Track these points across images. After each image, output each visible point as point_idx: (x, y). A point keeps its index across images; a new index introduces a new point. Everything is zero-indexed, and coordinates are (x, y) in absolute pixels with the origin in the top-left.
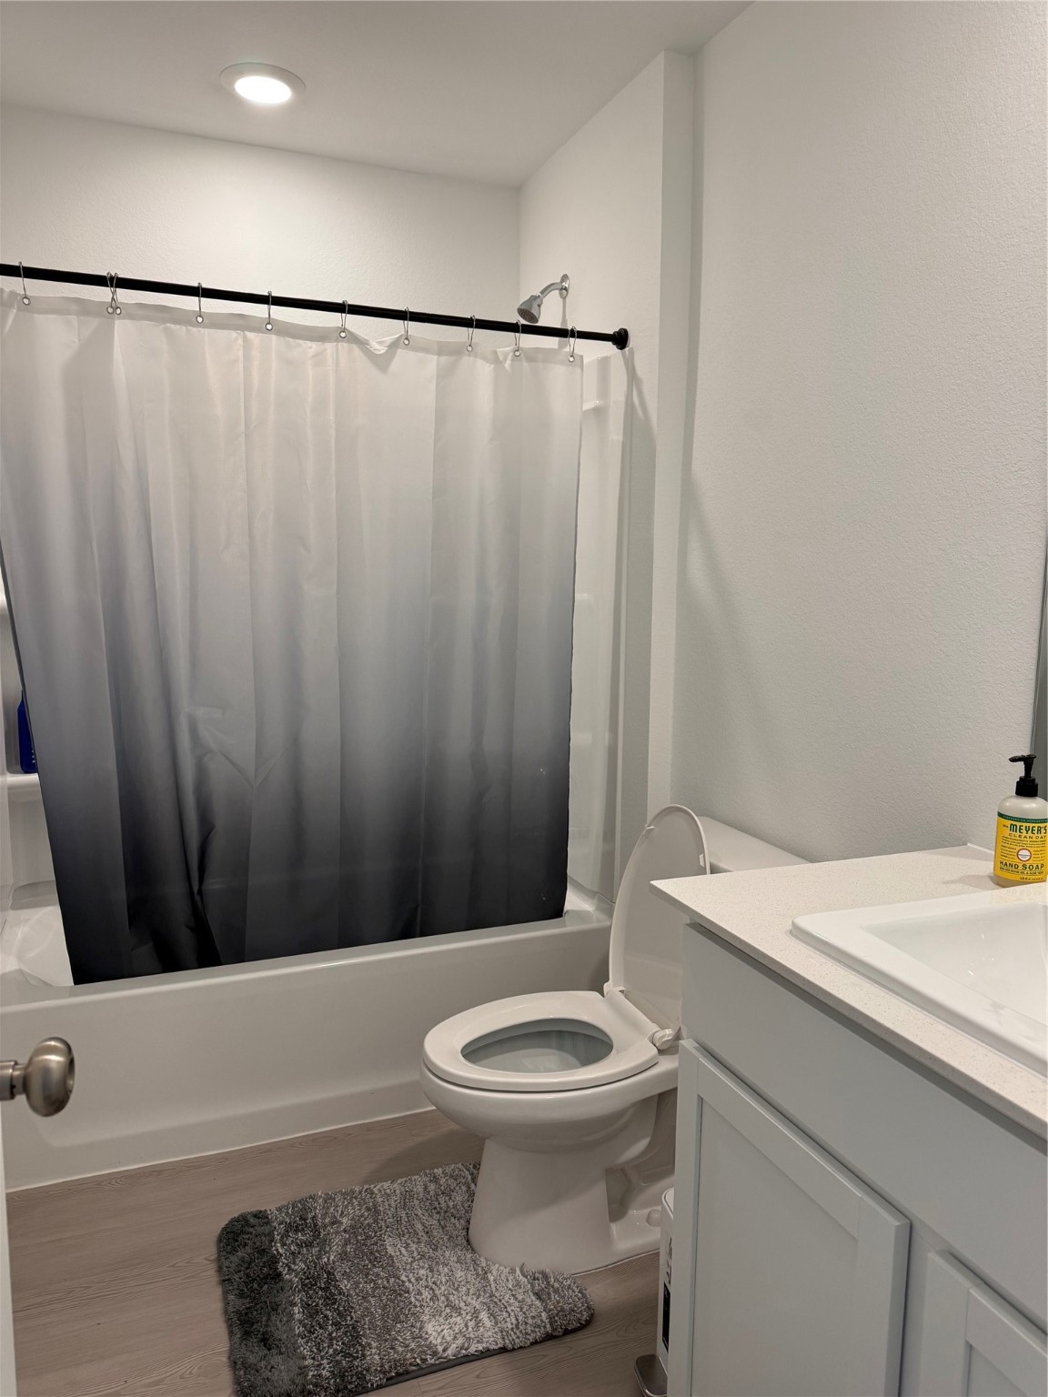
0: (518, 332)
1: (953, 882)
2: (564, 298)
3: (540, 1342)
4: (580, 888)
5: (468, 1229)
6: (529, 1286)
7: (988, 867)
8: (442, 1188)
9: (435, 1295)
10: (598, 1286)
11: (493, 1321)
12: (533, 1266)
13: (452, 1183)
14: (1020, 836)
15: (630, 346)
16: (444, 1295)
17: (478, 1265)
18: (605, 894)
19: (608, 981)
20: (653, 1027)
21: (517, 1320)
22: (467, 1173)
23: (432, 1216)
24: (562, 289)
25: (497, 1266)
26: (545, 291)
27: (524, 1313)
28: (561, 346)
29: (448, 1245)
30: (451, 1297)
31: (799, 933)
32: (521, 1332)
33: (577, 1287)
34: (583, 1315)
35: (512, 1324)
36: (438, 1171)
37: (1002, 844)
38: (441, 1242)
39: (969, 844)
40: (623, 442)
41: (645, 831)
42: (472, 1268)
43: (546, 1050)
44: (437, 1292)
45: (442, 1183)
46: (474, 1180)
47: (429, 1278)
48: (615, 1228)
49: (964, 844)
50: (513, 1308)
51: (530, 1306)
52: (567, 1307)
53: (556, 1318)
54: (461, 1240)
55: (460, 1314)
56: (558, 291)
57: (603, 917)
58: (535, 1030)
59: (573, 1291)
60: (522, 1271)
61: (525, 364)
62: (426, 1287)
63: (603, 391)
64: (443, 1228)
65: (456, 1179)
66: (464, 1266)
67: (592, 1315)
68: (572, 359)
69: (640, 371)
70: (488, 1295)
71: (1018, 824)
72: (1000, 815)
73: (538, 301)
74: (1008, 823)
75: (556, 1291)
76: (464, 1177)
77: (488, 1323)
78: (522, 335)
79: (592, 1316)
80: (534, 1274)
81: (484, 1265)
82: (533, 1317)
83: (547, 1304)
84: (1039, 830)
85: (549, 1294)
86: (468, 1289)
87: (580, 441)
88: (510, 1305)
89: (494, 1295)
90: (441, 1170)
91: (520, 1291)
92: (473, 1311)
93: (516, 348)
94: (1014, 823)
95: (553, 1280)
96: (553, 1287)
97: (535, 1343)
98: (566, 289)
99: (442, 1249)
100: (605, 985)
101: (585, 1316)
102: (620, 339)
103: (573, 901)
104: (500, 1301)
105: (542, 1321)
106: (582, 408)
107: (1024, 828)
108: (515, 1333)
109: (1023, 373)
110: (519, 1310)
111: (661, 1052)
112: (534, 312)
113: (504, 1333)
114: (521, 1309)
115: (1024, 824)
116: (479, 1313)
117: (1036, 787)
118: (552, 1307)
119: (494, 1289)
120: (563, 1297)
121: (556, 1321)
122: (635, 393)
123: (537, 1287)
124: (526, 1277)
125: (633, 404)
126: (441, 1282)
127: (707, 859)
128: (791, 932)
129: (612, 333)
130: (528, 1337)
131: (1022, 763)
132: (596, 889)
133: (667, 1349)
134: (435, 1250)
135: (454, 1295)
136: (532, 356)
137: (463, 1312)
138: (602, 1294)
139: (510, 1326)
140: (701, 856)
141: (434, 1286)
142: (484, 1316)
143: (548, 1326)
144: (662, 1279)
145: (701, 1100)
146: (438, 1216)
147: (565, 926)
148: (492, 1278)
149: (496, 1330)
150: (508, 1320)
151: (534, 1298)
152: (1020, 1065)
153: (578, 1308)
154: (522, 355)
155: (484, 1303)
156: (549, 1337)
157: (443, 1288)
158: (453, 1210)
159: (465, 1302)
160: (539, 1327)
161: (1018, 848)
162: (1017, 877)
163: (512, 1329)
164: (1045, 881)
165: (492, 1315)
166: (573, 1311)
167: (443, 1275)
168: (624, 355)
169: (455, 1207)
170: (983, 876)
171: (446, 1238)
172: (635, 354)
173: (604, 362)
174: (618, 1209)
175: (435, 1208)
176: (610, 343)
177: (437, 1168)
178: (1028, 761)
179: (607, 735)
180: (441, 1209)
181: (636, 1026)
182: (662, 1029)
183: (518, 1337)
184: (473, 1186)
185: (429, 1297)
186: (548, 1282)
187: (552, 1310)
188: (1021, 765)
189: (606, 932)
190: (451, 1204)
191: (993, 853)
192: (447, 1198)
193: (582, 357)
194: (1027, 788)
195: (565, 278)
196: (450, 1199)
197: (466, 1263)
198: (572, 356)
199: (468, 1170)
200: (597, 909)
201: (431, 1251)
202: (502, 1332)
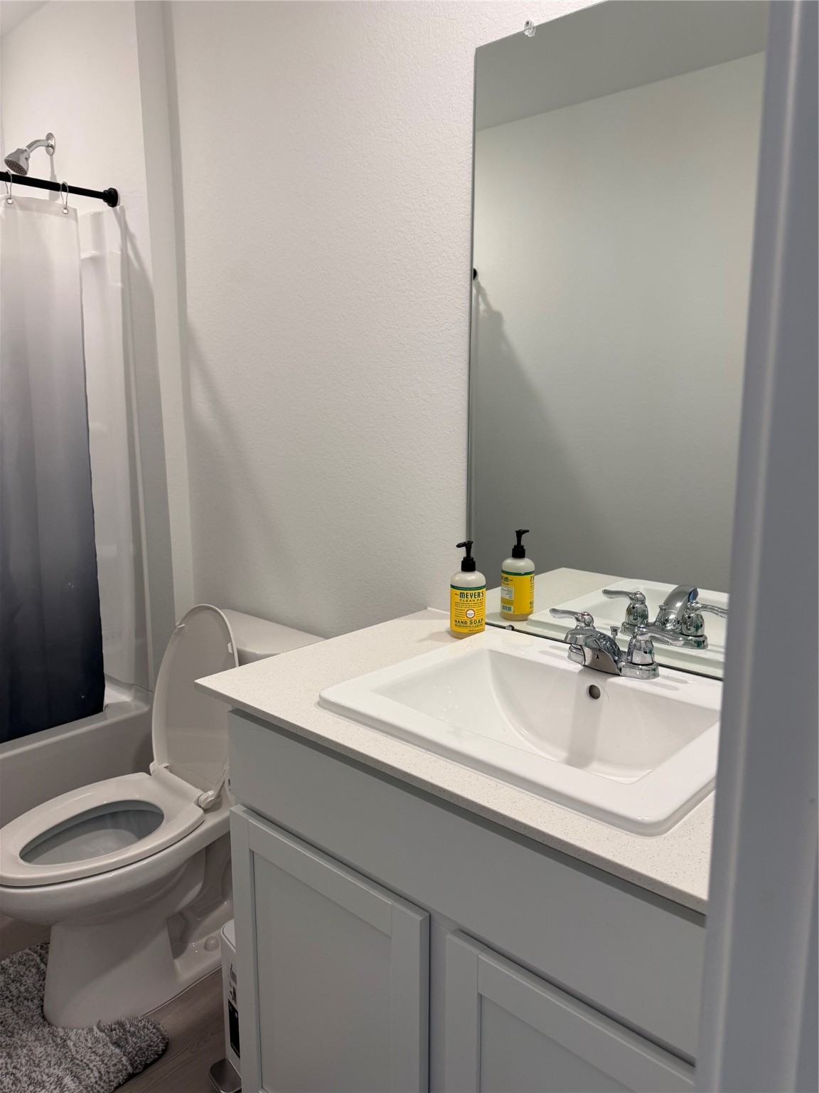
0: (10, 181)
1: (424, 640)
2: (51, 155)
3: (124, 1083)
4: (116, 682)
5: (42, 1006)
6: (108, 1038)
7: (446, 624)
8: (12, 976)
9: (17, 1079)
10: (169, 1016)
11: (77, 1082)
12: (108, 1020)
13: (22, 969)
14: (467, 601)
15: (121, 204)
16: (26, 1075)
17: (55, 1036)
18: (142, 685)
19: (152, 760)
20: (197, 792)
21: (100, 1072)
22: (35, 955)
23: (4, 1006)
24: (48, 146)
25: (75, 1031)
26: (32, 145)
27: (106, 1064)
28: (53, 199)
29: (24, 1027)
30: (33, 1075)
31: (325, 704)
32: (105, 1082)
33: (151, 1024)
34: (159, 1047)
35: (95, 1078)
36: (6, 962)
37: (454, 606)
38: (17, 1027)
39: (429, 608)
40: (123, 291)
41: (176, 630)
42: (51, 1041)
43: (102, 832)
44: (18, 1075)
45: (10, 972)
46: (44, 960)
47: (9, 1065)
48: (178, 963)
49: (426, 608)
50: (94, 1063)
51: (111, 1056)
52: (144, 1045)
53: (136, 1058)
54: (37, 1019)
55: (44, 1087)
56: (44, 148)
57: (141, 704)
58: (90, 816)
59: (148, 1029)
60: (99, 1027)
61: (19, 212)
62: (7, 1074)
63: (99, 241)
64: (17, 1013)
65: (24, 965)
66: (43, 1042)
67: (167, 1043)
68: (65, 211)
69: (133, 227)
70: (69, 1060)
71: (465, 592)
72: (453, 587)
73: (25, 155)
74: (459, 592)
75: (133, 1034)
76: (32, 960)
77: (72, 1085)
78: (13, 184)
79: (167, 1045)
80: (111, 1026)
81: (62, 1034)
82: (115, 1065)
83: (126, 1049)
84: (479, 595)
85: (126, 1039)
86: (50, 1062)
87: (81, 285)
88: (92, 1062)
89: (75, 1058)
90: (8, 960)
91: (100, 1046)
92: (56, 1080)
93: (8, 196)
94: (462, 591)
95: (128, 1026)
96: (129, 1032)
97: (120, 1085)
98: (52, 147)
99: (18, 1033)
100: (151, 764)
101: (161, 1046)
102: (111, 197)
103: (112, 695)
104: (82, 1061)
105: (123, 1065)
106: (79, 256)
107: (469, 594)
108: (99, 1085)
109: (444, 254)
110: (100, 1063)
111: (206, 811)
112: (22, 163)
113: (89, 1089)
114: (103, 1061)
115: (469, 592)
116: (63, 1079)
117: (474, 563)
118: (131, 1050)
119: (74, 1053)
120: (140, 1037)
121: (136, 1061)
122: (129, 246)
123: (115, 1037)
124: (104, 1031)
125: (128, 256)
126: (21, 1064)
127: (234, 647)
128: (318, 703)
129: (102, 191)
130: (112, 1083)
131: (464, 547)
132: (132, 682)
133: (239, 1056)
134: (12, 1036)
135: (35, 1071)
136: (25, 205)
137: (47, 1084)
138: (171, 1023)
139: (93, 1080)
140: (229, 645)
141: (14, 1071)
142: (68, 1080)
143: (129, 1067)
144: (227, 997)
145: (252, 853)
146: (11, 1004)
147: (106, 719)
148: (72, 1043)
149: (81, 1088)
150: (91, 1075)
151: (113, 1048)
152: (501, 782)
153: (154, 1042)
154: (15, 203)
155: (67, 1069)
156: (131, 1077)
157: (24, 1069)
158: (25, 994)
159: (47, 1074)
160: (121, 1071)
161: (466, 610)
162: (466, 631)
163: (96, 1082)
164: (484, 630)
165: (76, 1077)
166: (150, 1046)
167: (22, 1057)
168: (116, 212)
169: (27, 990)
170: (443, 632)
171: (21, 1022)
172: (126, 211)
173: (97, 217)
174: (179, 946)
175: (7, 997)
176: (102, 200)
177: (4, 959)
178: (467, 545)
179: (131, 546)
180: (12, 995)
181: (182, 794)
182: (206, 792)
183: (103, 1087)
184: (42, 966)
185: (11, 1082)
186: (125, 1030)
187: (132, 1052)
188: (464, 549)
189: (146, 718)
190: (22, 989)
191: (449, 613)
192: (18, 984)
193: (75, 210)
194: (468, 566)
195: (50, 136)
196: (21, 984)
197: (44, 1038)
198: (65, 209)
199: (36, 952)
200: (135, 698)
201: (8, 1039)
202: (86, 1088)
